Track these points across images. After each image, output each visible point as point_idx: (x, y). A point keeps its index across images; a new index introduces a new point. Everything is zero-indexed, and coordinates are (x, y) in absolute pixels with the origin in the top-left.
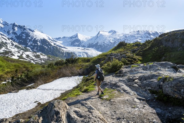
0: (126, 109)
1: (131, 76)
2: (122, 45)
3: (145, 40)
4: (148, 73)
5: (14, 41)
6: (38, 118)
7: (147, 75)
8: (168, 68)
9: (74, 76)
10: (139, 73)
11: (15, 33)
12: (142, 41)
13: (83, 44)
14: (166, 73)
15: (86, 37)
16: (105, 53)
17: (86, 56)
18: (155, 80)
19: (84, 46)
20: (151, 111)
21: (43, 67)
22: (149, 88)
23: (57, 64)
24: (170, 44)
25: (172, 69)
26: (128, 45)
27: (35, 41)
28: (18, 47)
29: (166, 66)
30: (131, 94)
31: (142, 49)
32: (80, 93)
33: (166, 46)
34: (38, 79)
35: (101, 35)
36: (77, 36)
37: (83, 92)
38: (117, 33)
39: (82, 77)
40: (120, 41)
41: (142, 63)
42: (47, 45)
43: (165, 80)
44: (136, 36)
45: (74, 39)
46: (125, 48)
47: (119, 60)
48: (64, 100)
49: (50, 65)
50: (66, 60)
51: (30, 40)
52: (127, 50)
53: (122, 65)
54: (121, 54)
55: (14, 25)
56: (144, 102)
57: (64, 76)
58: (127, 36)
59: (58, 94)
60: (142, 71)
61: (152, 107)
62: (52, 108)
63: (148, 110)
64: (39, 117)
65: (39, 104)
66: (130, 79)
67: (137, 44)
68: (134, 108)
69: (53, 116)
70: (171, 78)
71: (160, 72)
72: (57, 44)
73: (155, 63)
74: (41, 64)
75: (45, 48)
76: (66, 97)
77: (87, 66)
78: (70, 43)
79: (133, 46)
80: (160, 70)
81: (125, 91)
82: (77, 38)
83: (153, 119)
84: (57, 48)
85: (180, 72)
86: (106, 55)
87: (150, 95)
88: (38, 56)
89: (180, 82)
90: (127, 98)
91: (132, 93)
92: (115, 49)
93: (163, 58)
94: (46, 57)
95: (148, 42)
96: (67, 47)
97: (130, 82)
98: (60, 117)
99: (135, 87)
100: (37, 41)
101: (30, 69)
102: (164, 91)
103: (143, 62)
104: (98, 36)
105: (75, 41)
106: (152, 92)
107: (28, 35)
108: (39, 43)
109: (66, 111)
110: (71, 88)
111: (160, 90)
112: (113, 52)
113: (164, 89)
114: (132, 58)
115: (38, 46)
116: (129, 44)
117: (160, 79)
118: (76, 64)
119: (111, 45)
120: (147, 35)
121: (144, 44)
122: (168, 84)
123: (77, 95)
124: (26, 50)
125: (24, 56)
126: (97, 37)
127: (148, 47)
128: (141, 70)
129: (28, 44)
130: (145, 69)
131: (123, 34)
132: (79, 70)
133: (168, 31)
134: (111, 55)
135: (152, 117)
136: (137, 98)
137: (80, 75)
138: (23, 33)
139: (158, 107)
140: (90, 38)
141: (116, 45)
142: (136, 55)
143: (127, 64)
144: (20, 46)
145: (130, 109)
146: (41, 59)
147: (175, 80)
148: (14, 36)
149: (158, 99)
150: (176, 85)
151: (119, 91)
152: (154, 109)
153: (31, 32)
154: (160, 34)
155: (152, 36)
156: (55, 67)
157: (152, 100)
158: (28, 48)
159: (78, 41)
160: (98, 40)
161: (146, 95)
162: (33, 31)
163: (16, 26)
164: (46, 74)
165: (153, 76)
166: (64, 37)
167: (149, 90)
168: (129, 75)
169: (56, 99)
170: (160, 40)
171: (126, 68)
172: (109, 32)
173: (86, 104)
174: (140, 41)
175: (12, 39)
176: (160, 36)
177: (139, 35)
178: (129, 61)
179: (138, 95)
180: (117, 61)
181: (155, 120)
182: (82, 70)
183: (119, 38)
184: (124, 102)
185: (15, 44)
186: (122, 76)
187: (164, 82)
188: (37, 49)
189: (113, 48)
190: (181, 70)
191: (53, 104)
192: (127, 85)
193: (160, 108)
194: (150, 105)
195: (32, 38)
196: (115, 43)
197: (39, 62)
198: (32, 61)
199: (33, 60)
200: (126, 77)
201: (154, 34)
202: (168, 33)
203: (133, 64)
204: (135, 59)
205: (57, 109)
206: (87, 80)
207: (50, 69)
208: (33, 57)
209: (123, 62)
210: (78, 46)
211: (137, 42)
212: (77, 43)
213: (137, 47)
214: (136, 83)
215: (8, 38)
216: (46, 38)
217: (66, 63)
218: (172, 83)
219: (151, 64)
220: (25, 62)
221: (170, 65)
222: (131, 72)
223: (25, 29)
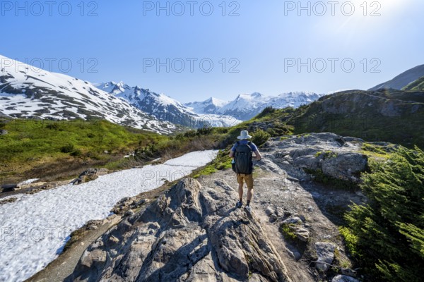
0: (273, 191)
1: (280, 151)
2: (268, 111)
3: (299, 105)
4: (303, 147)
5: (137, 107)
6: (165, 198)
7: (300, 149)
8: (330, 141)
9: (208, 150)
10: (290, 146)
11: (137, 99)
12: (294, 106)
13: (218, 111)
14: (327, 147)
15: (223, 101)
16: (247, 121)
17: (222, 126)
18: (312, 156)
19: (219, 113)
20: (305, 195)
21: (171, 138)
22: (303, 166)
23: (186, 135)
24: (333, 110)
25: (335, 143)
26: (276, 112)
27: (161, 108)
28: (142, 115)
29: (327, 139)
30: (280, 173)
31: (295, 116)
32: (216, 170)
33: (327, 112)
34: (164, 153)
35: (241, 99)
36: (211, 100)
37: (219, 169)
38: (262, 97)
39: (218, 151)
40: (266, 106)
41: (294, 135)
42: (175, 113)
43: (325, 156)
44: (287, 99)
45: (207, 105)
46: (272, 115)
47: (264, 130)
48: (196, 178)
49: (179, 136)
50: (198, 130)
51: (155, 107)
52: (275, 117)
53: (268, 137)
54: (267, 123)
55: (136, 88)
56: (297, 183)
57: (196, 149)
58: (275, 100)
59: (188, 171)
60: (295, 144)
61: (307, 190)
62: (181, 187)
63: (302, 194)
64: (167, 197)
65: (167, 182)
66: (279, 154)
67: (289, 110)
68: (284, 190)
69: (183, 197)
70: (334, 153)
71: (320, 146)
72: (187, 110)
73: (312, 135)
74: (168, 135)
75: (173, 116)
76: (198, 175)
77: (223, 138)
78: (203, 109)
79: (283, 112)
80: (319, 143)
81: (271, 169)
82: (211, 103)
83: (308, 205)
84: (187, 116)
85: (347, 146)
86: (248, 125)
87: (305, 175)
88: (164, 126)
89: (347, 159)
90: (273, 178)
91: (281, 171)
92: (259, 116)
93: (324, 128)
94: (174, 127)
95: (303, 107)
96: (198, 115)
97: (278, 158)
98: (191, 199)
99: (285, 164)
100: (163, 107)
101: (156, 141)
102: (324, 170)
103: (295, 132)
104: (238, 100)
105: (209, 108)
106: (308, 171)
107: (152, 100)
108: (165, 110)
109: (198, 191)
110: (204, 164)
111: (319, 169)
112: (257, 120)
113: (323, 167)
114: (281, 128)
115: (164, 113)
116: (278, 110)
117: (319, 154)
118: (209, 136)
119: (254, 112)
120: (303, 98)
121: (297, 110)
122: (330, 162)
123: (211, 173)
124: (151, 119)
125: (149, 125)
126: (236, 101)
127: (302, 114)
128: (293, 143)
129: (152, 111)
130: (298, 141)
131: (269, 97)
132: (213, 143)
133: (332, 92)
134: (254, 124)
135: (307, 203)
136: (288, 179)
137: (215, 148)
138: (146, 98)
139: (315, 191)
140: (227, 103)
141: (260, 112)
142: (287, 124)
143: (275, 136)
144: (144, 114)
145: (278, 192)
146: (168, 130)
147: (339, 156)
148: (136, 102)
149: (315, 180)
150: (341, 163)
151: (264, 169)
152: (310, 192)
153: (156, 97)
154: (320, 97)
155: (309, 100)
156: (185, 139)
157: (307, 182)
158: (153, 116)
159: (213, 106)
160: (237, 105)
161: (299, 174)
162: (158, 96)
163: (139, 89)
164: (174, 147)
165: (310, 151)
166: (196, 103)
167: (304, 168)
168: (277, 149)
169: (186, 177)
170: (320, 105)
171: (274, 140)
172: (252, 95)
173: (223, 183)
174: (293, 106)
175: (134, 105)
176: (320, 99)
177: (291, 99)
178: (277, 131)
179: (288, 174)
180: (262, 131)
181: (310, 207)
182: (217, 143)
183: (264, 102)
184: (271, 183)
185: (138, 111)
186: (268, 151)
187: (324, 159)
188: (163, 117)
189: (257, 115)
190: (348, 143)
191: (183, 183)
192: (274, 162)
193: (318, 192)
194: (304, 188)
195: (157, 104)
196: (259, 109)
197: (166, 132)
198: (158, 132)
199: (158, 130)
200: (273, 152)
201: (311, 97)
202: (331, 95)
203: (282, 135)
204: (285, 130)
205: (187, 189)
206: (224, 155)
207: (178, 141)
208: (159, 127)
209: (269, 133)
210: (213, 113)
211: (289, 107)
212: (211, 110)
213: (288, 114)
214: (286, 160)
215: (130, 105)
216: (174, 104)
217: (198, 134)
218: (335, 161)
219: (307, 136)
220: (150, 132)
221: (333, 137)
222: (280, 145)
223: (148, 93)
